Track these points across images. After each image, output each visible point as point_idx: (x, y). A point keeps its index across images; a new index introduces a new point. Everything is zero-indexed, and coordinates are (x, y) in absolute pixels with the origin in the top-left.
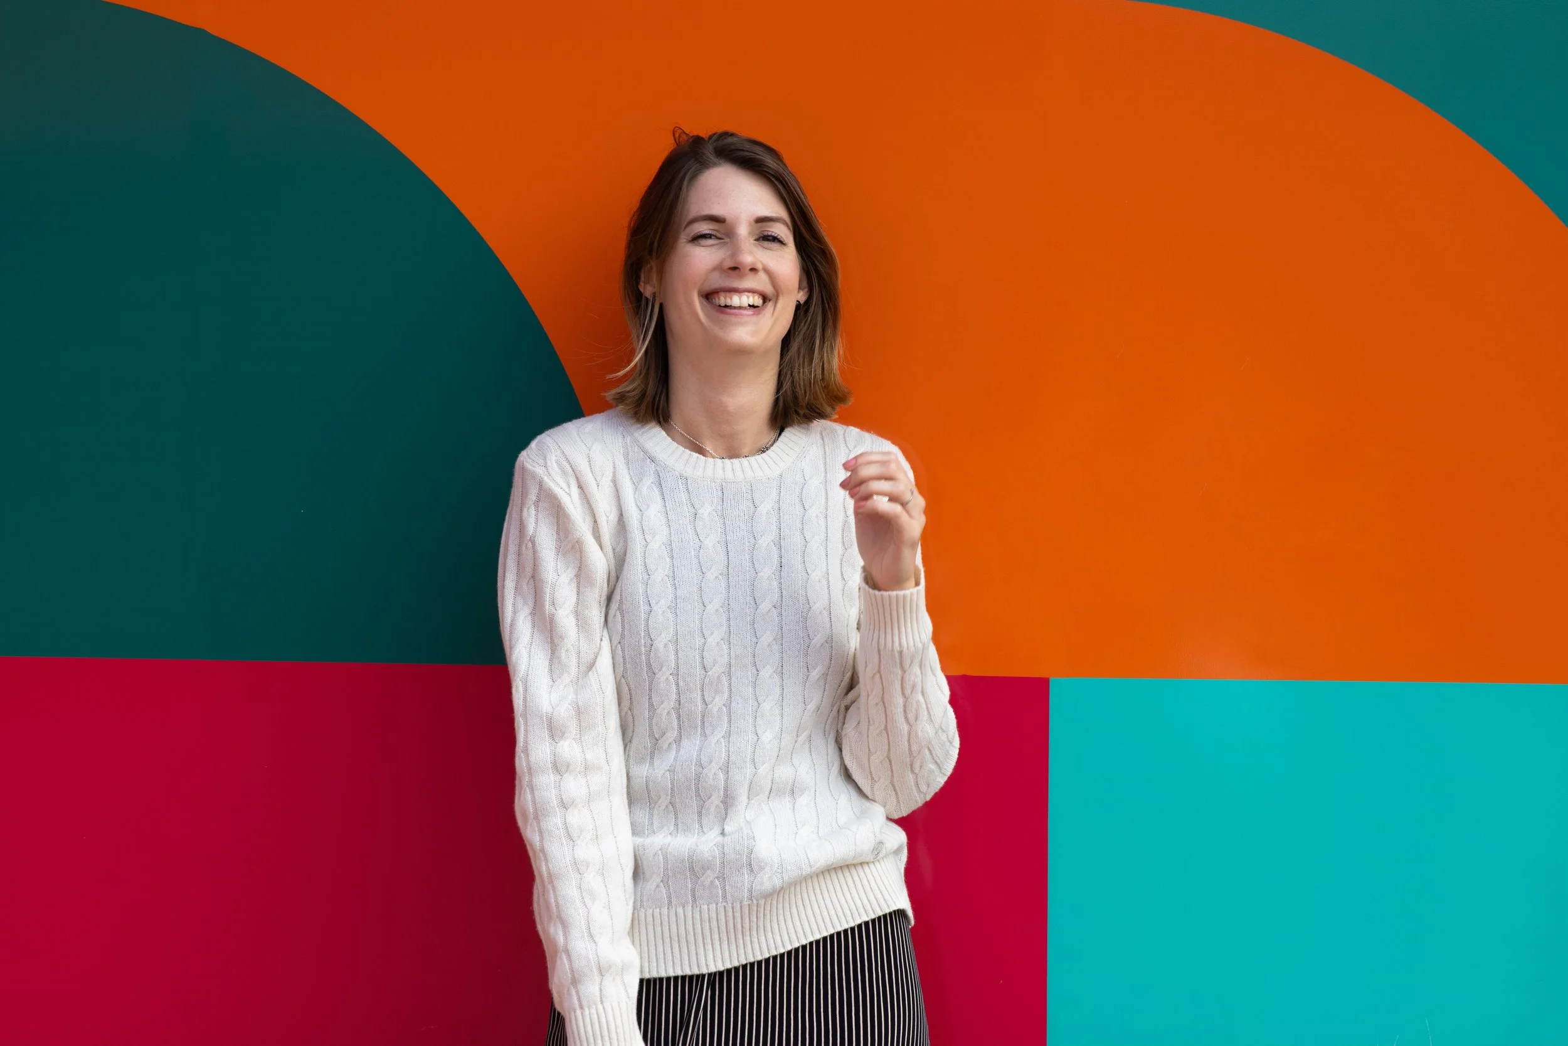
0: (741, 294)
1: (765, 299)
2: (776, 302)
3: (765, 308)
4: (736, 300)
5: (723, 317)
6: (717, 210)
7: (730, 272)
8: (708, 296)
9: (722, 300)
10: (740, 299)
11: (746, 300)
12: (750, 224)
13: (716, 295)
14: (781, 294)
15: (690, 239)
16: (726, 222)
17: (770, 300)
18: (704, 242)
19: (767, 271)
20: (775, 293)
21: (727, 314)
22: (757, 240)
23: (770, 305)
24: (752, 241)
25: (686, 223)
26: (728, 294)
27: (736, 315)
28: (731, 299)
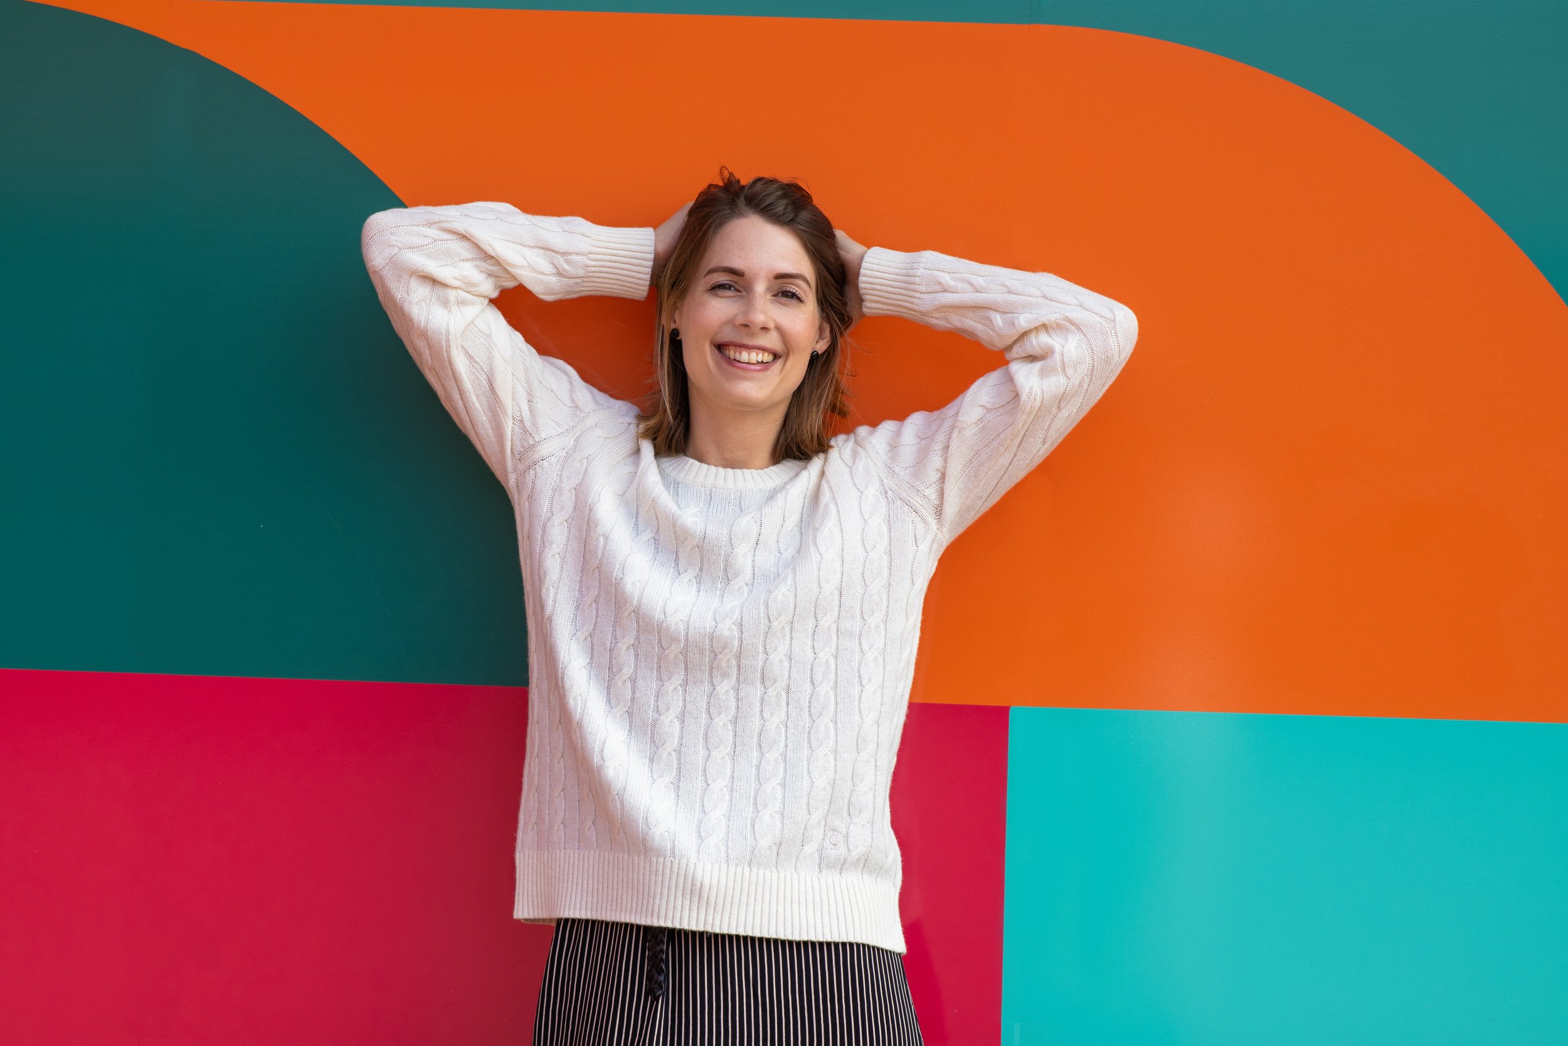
0: (751, 351)
1: (776, 356)
2: (786, 360)
3: (774, 364)
4: (745, 356)
5: (731, 369)
6: (737, 263)
7: (743, 328)
8: (720, 347)
9: (732, 353)
10: (749, 355)
11: (755, 357)
12: (769, 280)
13: (727, 348)
14: (791, 353)
15: (708, 287)
16: (745, 276)
17: (780, 357)
18: (721, 292)
19: (779, 329)
20: (786, 351)
21: (734, 366)
22: (774, 296)
23: (780, 362)
24: (769, 297)
25: (706, 270)
26: (738, 349)
27: (743, 369)
28: (740, 354)
